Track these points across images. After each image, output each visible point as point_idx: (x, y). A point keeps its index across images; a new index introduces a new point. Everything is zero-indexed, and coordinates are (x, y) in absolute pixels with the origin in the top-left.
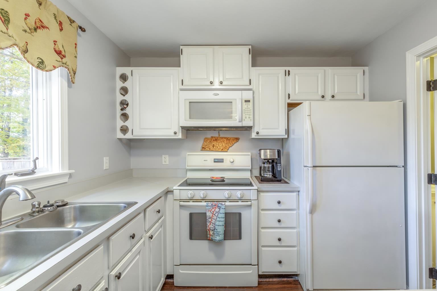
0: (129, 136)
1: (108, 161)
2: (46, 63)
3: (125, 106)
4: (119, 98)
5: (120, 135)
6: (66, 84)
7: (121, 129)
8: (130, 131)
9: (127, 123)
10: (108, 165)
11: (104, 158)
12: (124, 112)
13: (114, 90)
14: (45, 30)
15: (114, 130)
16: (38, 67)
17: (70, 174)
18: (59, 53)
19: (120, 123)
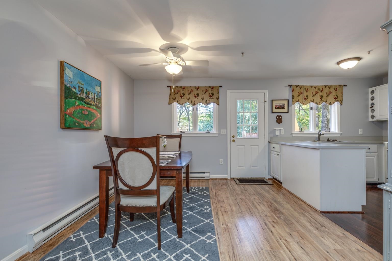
0: (374, 119)
1: (362, 131)
2: (331, 103)
3: (373, 106)
4: (370, 102)
5: (371, 119)
6: (339, 105)
7: (372, 117)
8: (375, 117)
9: (374, 114)
10: (362, 132)
11: (360, 130)
12: (372, 108)
13: (368, 99)
14: (331, 94)
15: (368, 117)
16: (329, 104)
17: (341, 133)
18: (335, 98)
19: (370, 114)
